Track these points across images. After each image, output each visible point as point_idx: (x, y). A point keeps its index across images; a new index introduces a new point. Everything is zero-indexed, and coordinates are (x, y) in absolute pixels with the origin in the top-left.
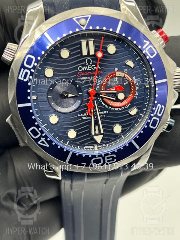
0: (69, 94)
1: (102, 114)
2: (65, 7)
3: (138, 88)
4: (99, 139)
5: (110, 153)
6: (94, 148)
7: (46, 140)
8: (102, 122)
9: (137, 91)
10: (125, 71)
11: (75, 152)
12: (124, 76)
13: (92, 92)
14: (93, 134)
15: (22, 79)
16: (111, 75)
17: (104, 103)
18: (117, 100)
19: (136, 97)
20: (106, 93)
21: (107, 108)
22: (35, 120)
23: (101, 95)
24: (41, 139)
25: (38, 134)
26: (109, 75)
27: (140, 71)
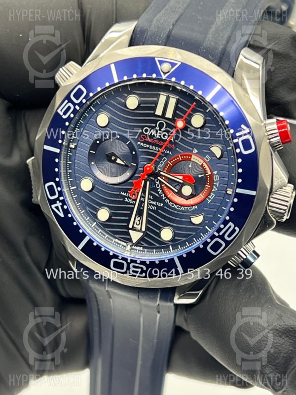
0: (118, 159)
1: (153, 205)
2: (159, 41)
3: (216, 189)
4: (135, 236)
5: (138, 261)
6: (125, 247)
7: (62, 207)
8: (148, 215)
9: (214, 192)
10: (206, 158)
11: (93, 238)
12: (202, 164)
13: (148, 168)
14: (130, 226)
15: (61, 114)
16: (184, 155)
17: (161, 191)
18: (179, 193)
19: (209, 201)
20: (169, 178)
21: (163, 198)
22: (57, 175)
23: (159, 178)
24: (56, 203)
25: (55, 194)
26: (181, 154)
27: (227, 166)
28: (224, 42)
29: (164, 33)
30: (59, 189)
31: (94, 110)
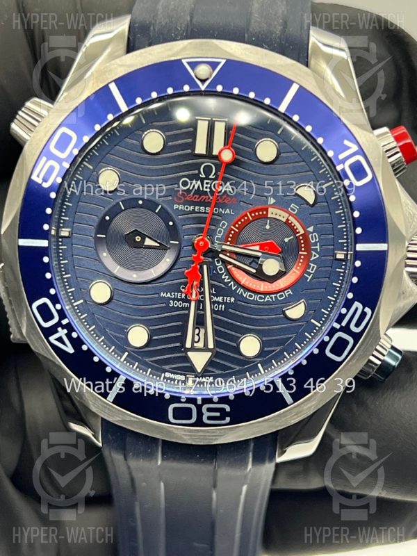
0: (147, 239)
1: (218, 303)
2: (176, 36)
3: (318, 256)
4: (199, 360)
5: (216, 399)
7: (69, 335)
8: (215, 321)
9: (314, 262)
10: (292, 209)
11: (132, 377)
12: (288, 220)
13: (201, 244)
14: (188, 345)
15: (39, 180)
16: (254, 211)
17: (227, 277)
18: (260, 275)
19: (310, 277)
20: (237, 253)
21: (233, 289)
22: (50, 283)
23: (221, 255)
24: (57, 332)
25: (52, 317)
26: (250, 210)
27: (329, 215)
28: (281, 21)
29: (181, 24)
30: (58, 307)
31: (91, 167)
